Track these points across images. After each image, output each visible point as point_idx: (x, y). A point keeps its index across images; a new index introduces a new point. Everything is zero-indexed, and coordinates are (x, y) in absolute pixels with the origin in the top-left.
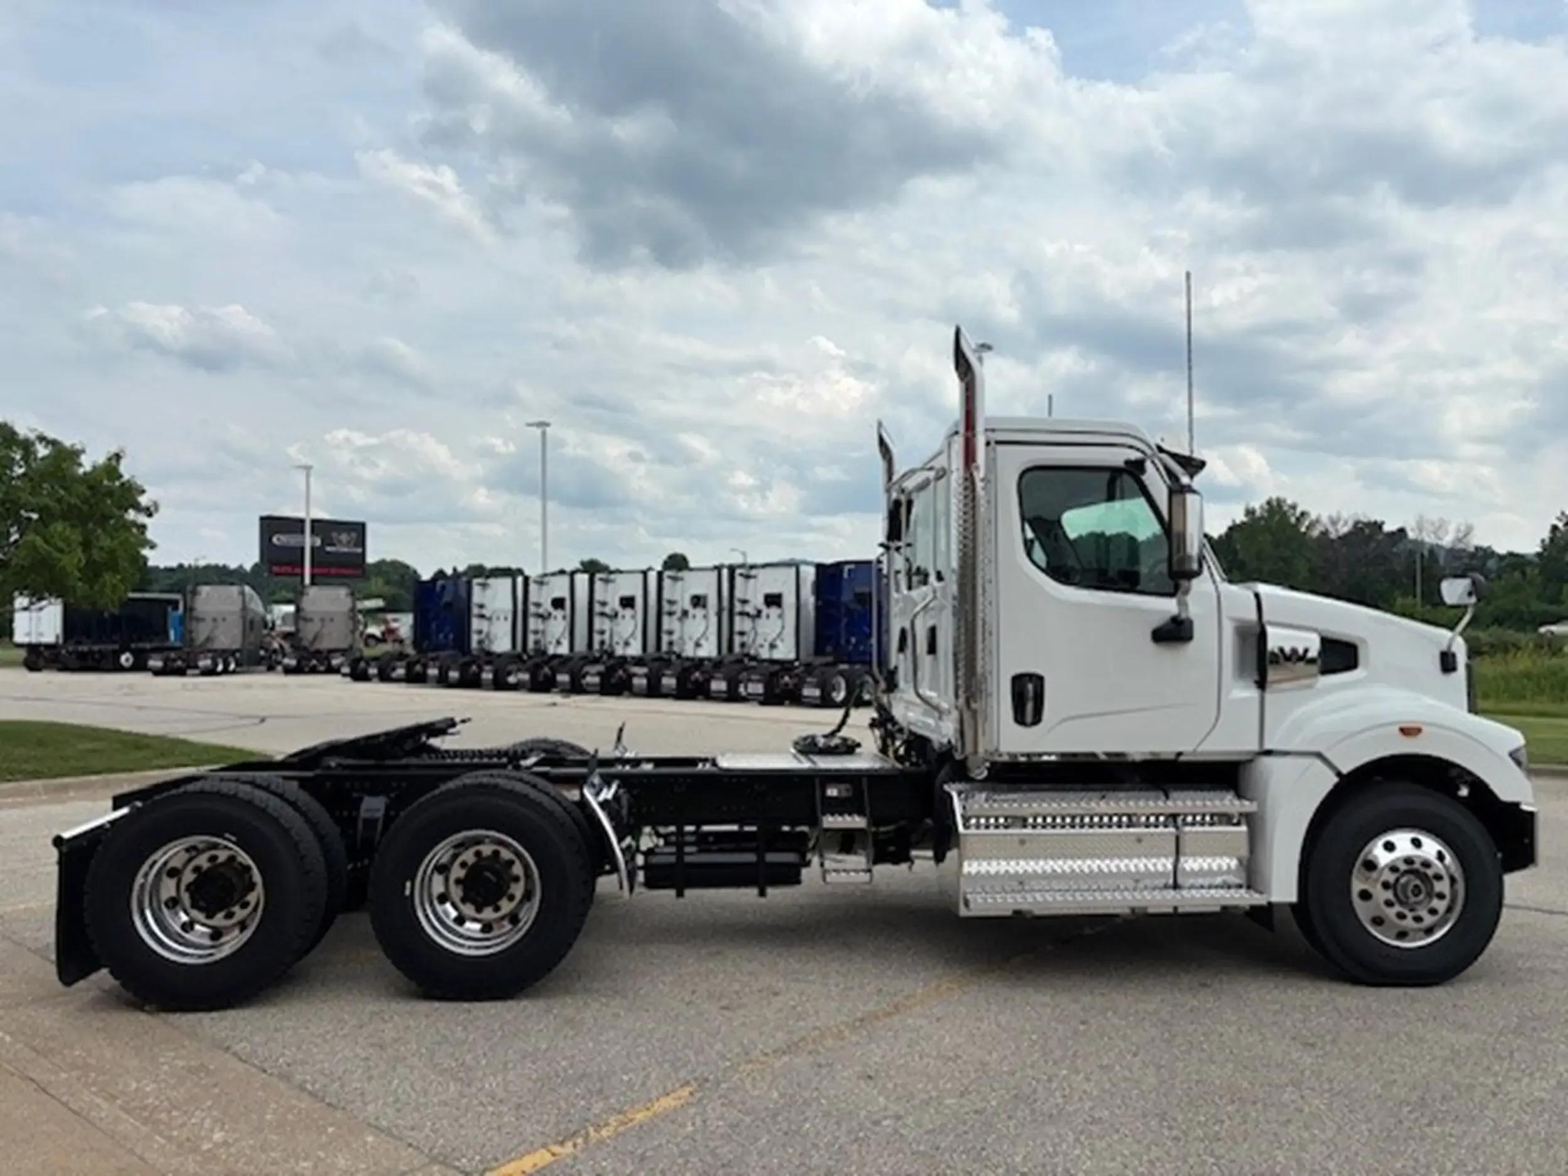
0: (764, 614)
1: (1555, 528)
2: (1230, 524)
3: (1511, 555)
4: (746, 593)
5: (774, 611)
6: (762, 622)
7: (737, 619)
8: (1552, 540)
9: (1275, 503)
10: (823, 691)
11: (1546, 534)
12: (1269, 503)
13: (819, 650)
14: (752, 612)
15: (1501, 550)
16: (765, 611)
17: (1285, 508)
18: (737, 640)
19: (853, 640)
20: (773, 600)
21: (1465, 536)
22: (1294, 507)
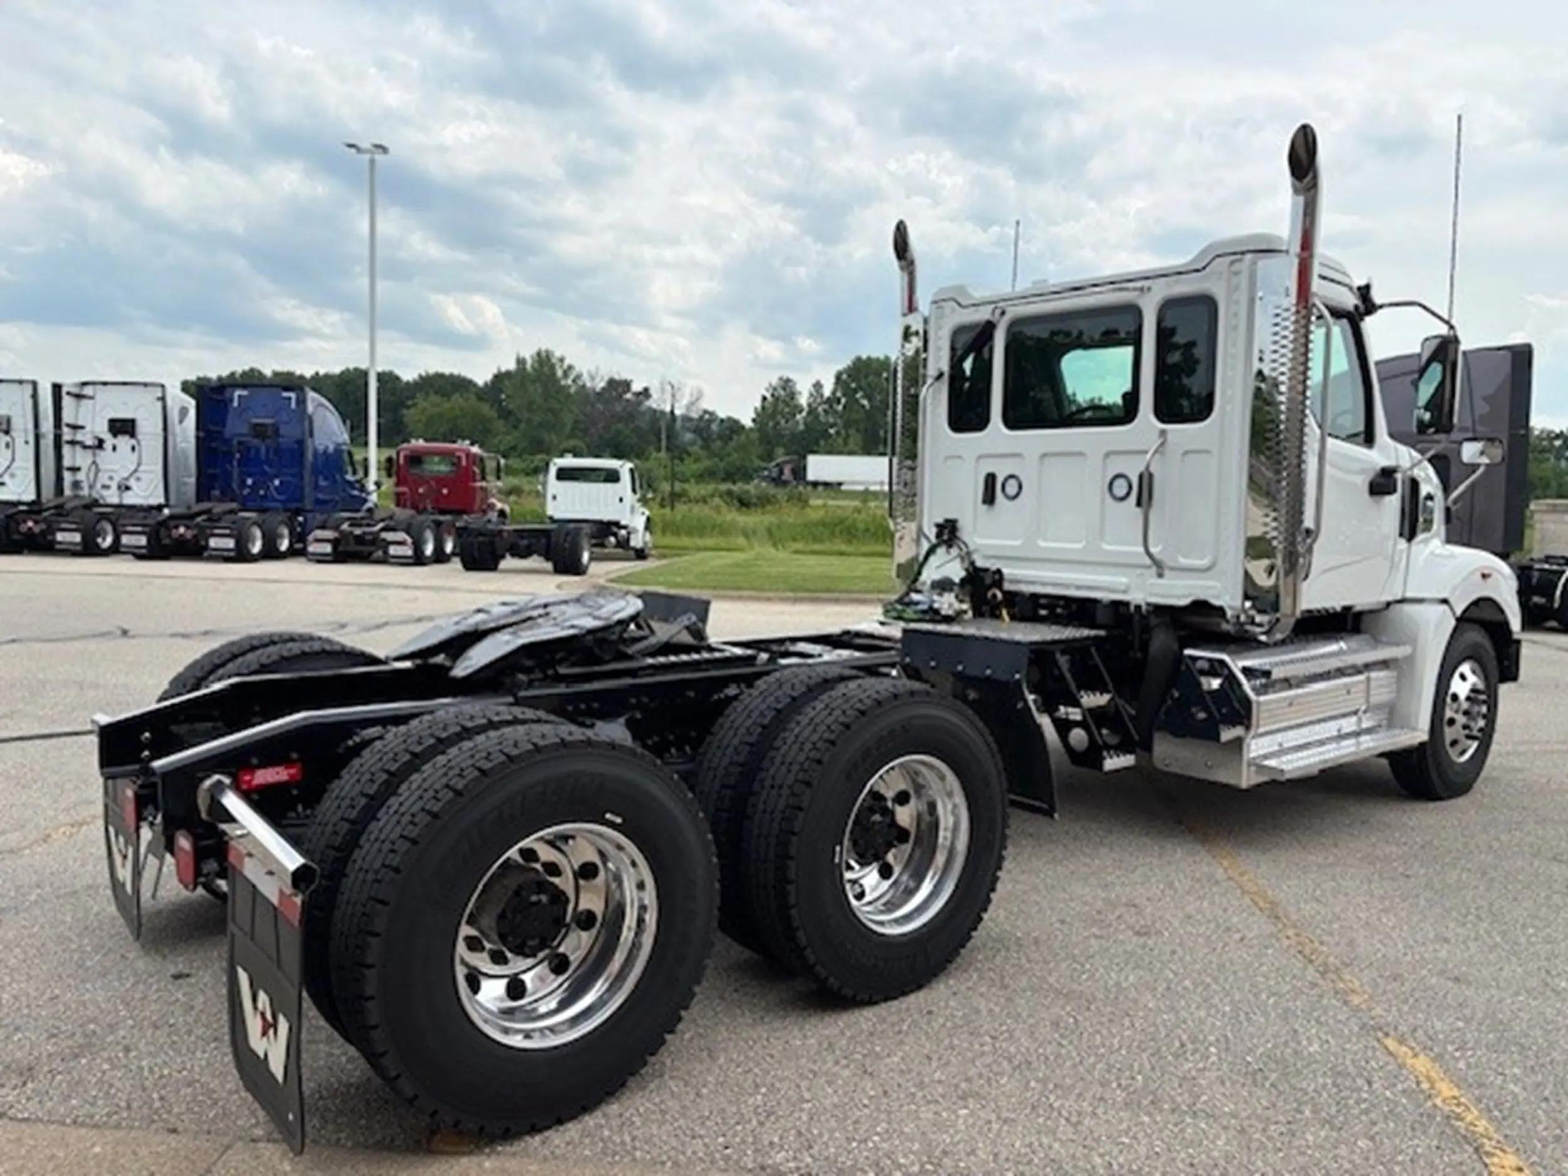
0: (108, 445)
1: (764, 399)
2: (495, 371)
3: (730, 419)
4: (76, 416)
5: (124, 442)
6: (105, 457)
7: (66, 450)
8: (763, 408)
9: (544, 355)
10: (237, 543)
11: (758, 404)
12: (539, 354)
13: (202, 493)
14: (89, 442)
15: (722, 414)
16: (109, 440)
17: (554, 361)
18: (68, 477)
19: (249, 481)
20: (123, 427)
21: (698, 399)
22: (562, 360)
